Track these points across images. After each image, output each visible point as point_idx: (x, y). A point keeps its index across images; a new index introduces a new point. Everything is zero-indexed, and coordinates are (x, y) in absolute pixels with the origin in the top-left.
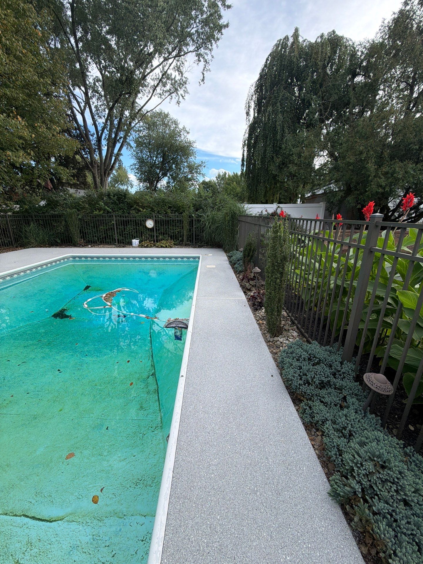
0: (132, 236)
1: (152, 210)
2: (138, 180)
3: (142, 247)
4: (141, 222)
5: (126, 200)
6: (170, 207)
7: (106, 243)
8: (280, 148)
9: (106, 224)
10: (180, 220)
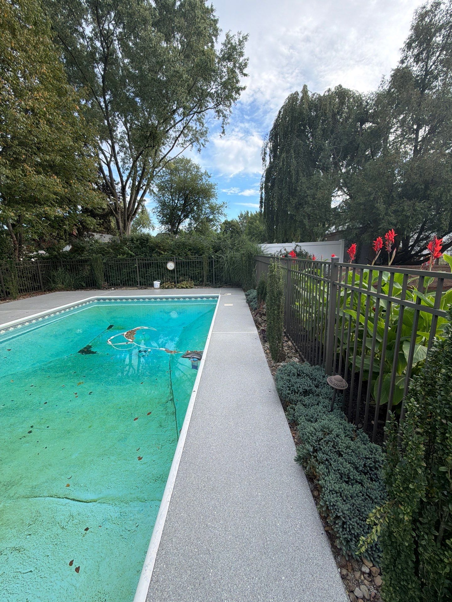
0: (154, 277)
1: (173, 253)
2: (160, 222)
3: (163, 289)
4: (162, 264)
5: (148, 244)
6: (190, 250)
7: (128, 285)
8: (296, 190)
9: (129, 267)
10: (200, 261)
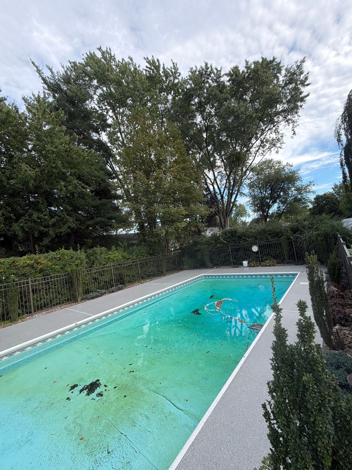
0: (243, 258)
1: (256, 238)
3: (250, 267)
5: (237, 234)
6: (270, 234)
7: (225, 265)
9: (225, 252)
10: (280, 243)
